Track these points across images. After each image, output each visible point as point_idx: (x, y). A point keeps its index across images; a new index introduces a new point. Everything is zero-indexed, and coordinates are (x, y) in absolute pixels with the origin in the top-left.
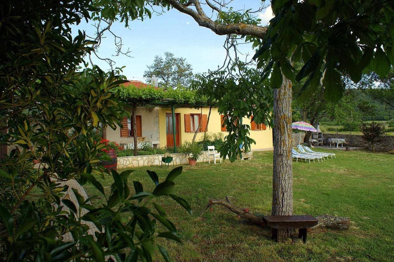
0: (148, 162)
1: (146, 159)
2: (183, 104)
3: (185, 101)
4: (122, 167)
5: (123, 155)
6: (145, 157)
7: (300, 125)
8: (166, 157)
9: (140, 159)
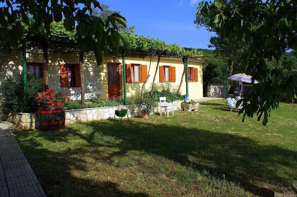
0: (98, 116)
1: (95, 113)
2: (135, 51)
3: (137, 48)
4: (68, 122)
5: (70, 109)
6: (94, 110)
7: (243, 77)
8: (120, 110)
9: (89, 112)
